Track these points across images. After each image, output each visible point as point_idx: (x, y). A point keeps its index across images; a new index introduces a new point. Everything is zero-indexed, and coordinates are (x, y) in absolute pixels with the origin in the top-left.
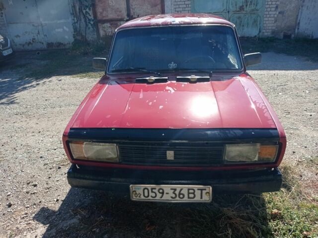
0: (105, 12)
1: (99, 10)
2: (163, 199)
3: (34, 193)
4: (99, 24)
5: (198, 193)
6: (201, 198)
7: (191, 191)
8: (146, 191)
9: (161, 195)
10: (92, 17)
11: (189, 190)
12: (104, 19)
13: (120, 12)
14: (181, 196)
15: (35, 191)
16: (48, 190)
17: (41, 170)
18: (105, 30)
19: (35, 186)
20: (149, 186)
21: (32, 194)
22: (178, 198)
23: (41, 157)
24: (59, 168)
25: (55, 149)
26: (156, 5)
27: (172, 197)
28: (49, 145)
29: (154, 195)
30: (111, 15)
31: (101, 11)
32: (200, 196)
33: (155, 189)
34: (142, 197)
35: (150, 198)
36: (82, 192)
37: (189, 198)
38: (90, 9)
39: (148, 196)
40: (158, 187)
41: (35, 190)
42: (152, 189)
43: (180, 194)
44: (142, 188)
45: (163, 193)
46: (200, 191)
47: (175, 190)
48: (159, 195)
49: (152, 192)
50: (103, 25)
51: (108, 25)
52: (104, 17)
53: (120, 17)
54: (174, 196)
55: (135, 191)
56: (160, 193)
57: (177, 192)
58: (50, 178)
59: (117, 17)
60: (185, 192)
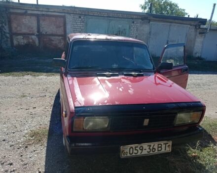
0: (19, 28)
1: (14, 25)
2: (142, 153)
3: (14, 171)
4: (14, 36)
5: (163, 146)
6: (165, 150)
7: (160, 146)
8: (131, 149)
9: (141, 151)
10: (7, 31)
11: (158, 145)
12: (18, 32)
13: (32, 28)
14: (154, 150)
15: (15, 169)
16: (26, 166)
17: (10, 150)
18: (18, 40)
19: (11, 164)
20: (133, 146)
21: (11, 171)
22: (151, 152)
23: (4, 140)
24: (26, 147)
25: (14, 133)
26: (60, 27)
27: (148, 152)
28: (5, 130)
29: (136, 152)
30: (24, 31)
31: (16, 26)
32: (164, 149)
33: (137, 147)
34: (129, 155)
35: (134, 154)
36: (57, 163)
37: (158, 151)
38: (5, 25)
39: (132, 154)
40: (139, 146)
41: (12, 168)
42: (136, 147)
43: (153, 148)
44: (129, 148)
45: (142, 150)
46: (164, 145)
47: (150, 146)
48: (140, 151)
49: (136, 150)
50: (17, 37)
51: (22, 37)
52: (18, 31)
53: (31, 32)
54: (149, 150)
55: (123, 151)
56: (140, 150)
57: (151, 148)
58: (22, 156)
59: (29, 32)
60: (156, 147)
